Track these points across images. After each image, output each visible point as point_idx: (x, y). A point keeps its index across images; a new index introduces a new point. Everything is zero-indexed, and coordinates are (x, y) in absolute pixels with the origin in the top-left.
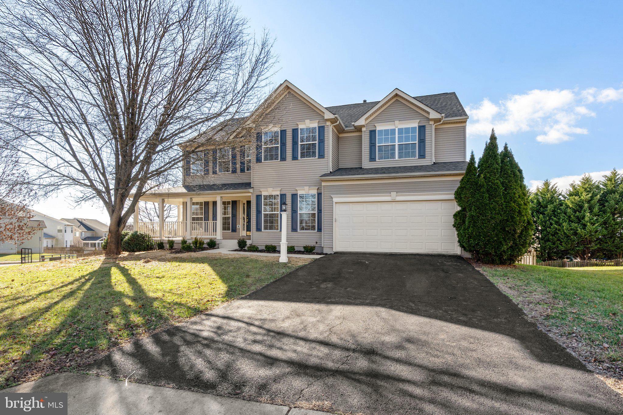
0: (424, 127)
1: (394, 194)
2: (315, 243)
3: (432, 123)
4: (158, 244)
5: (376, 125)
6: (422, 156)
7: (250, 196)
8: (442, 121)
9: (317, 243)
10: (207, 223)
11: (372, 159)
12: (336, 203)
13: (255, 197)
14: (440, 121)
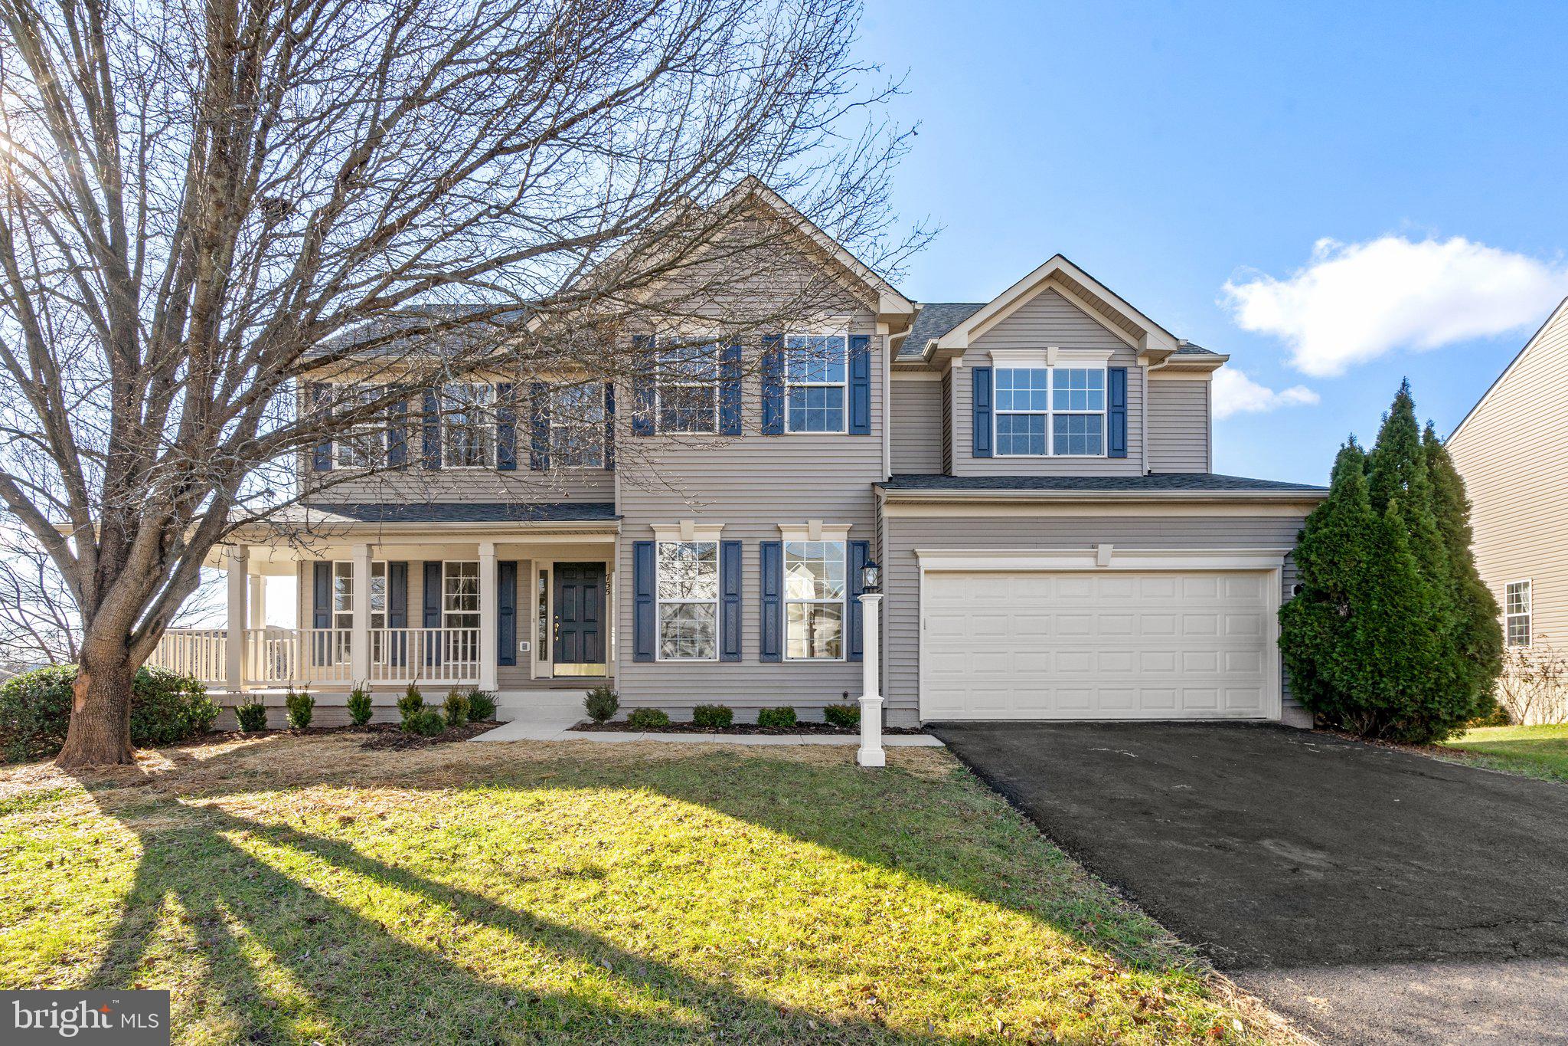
0: (1123, 371)
1: (1105, 550)
2: (841, 697)
3: (1143, 362)
4: (247, 712)
5: (993, 352)
6: (1119, 451)
7: (613, 544)
8: (1167, 359)
9: (845, 695)
10: (403, 634)
11: (982, 450)
12: (926, 572)
13: (630, 548)
14: (1162, 360)
